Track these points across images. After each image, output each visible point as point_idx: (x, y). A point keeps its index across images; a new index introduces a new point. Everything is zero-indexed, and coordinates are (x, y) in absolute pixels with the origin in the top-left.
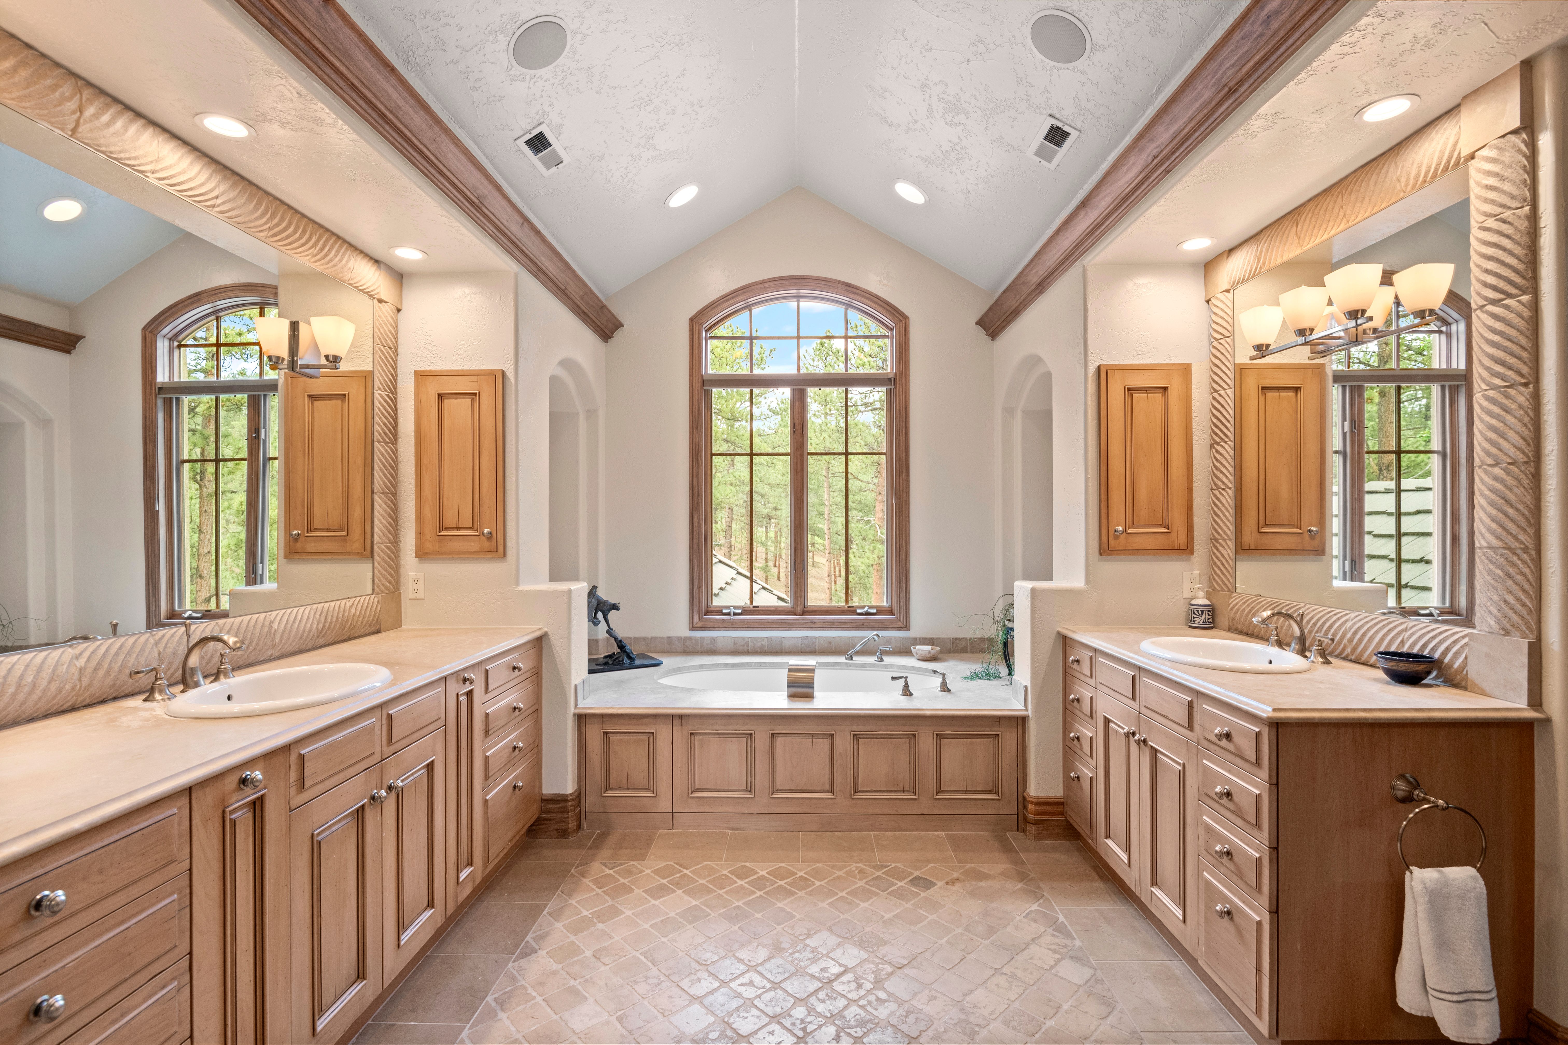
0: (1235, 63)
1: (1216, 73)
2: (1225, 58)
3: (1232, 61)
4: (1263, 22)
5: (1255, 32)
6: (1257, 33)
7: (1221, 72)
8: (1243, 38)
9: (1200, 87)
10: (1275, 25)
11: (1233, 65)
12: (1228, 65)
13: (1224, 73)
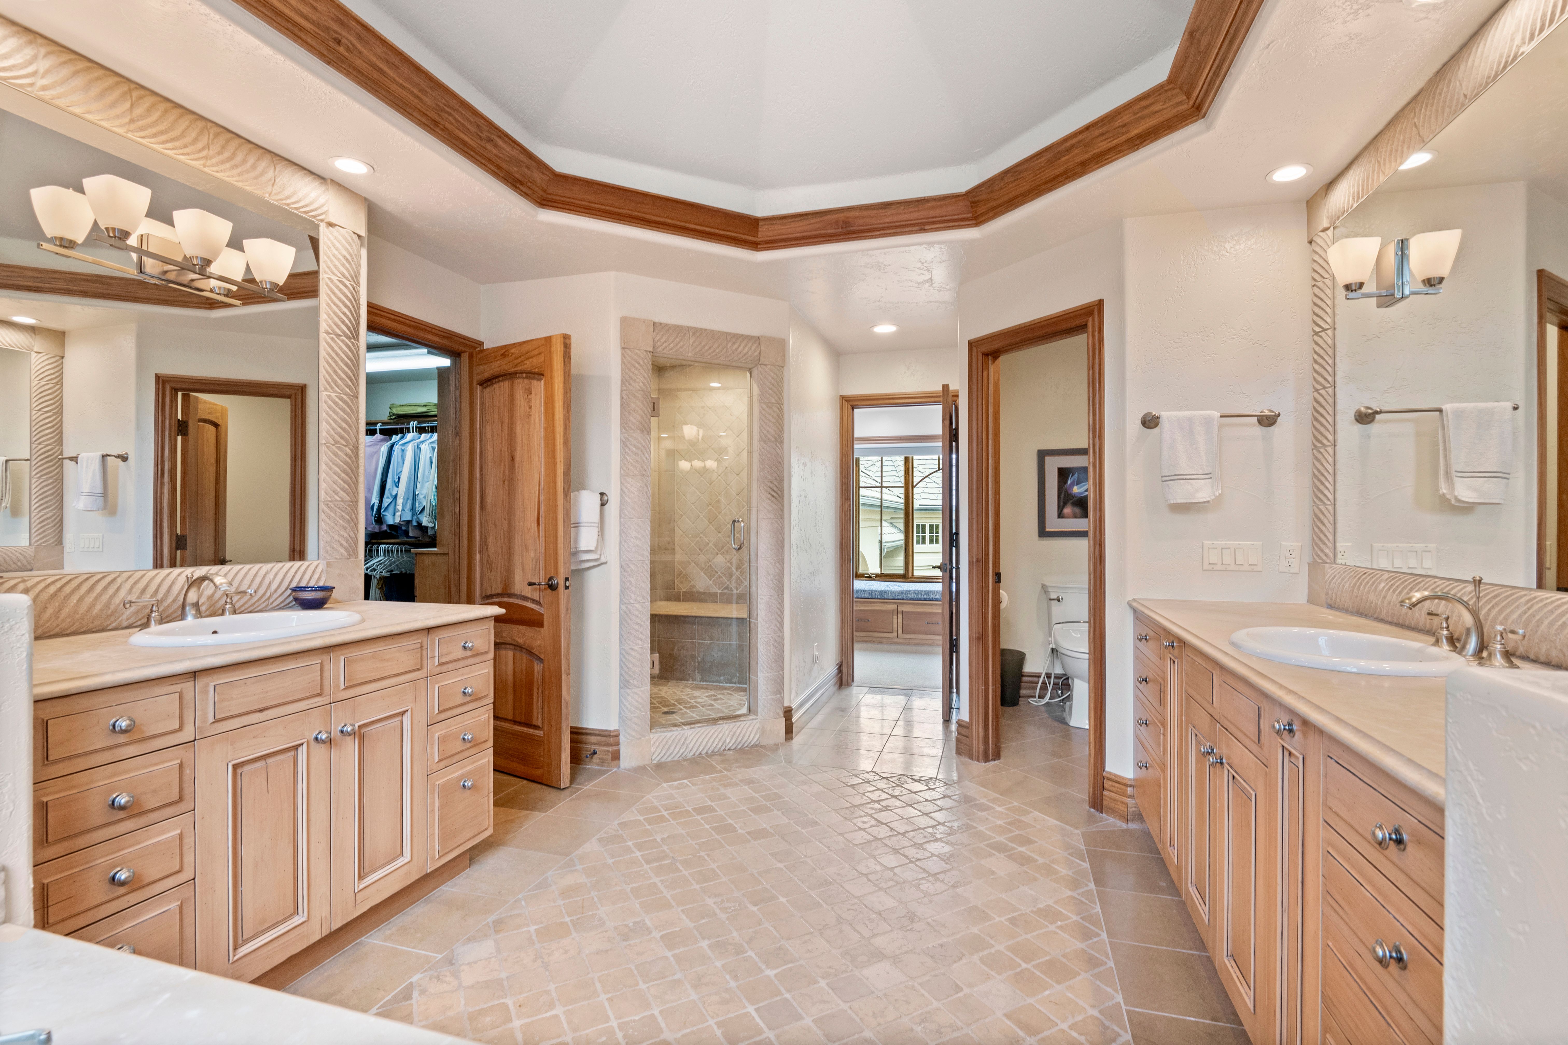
0: (459, 122)
1: (449, 106)
2: (462, 114)
3: (459, 119)
4: (489, 137)
5: (482, 133)
6: (482, 135)
7: (450, 111)
8: (478, 126)
9: (434, 94)
10: (489, 146)
11: (456, 120)
12: (457, 116)
13: (450, 114)
